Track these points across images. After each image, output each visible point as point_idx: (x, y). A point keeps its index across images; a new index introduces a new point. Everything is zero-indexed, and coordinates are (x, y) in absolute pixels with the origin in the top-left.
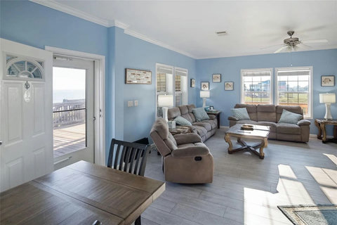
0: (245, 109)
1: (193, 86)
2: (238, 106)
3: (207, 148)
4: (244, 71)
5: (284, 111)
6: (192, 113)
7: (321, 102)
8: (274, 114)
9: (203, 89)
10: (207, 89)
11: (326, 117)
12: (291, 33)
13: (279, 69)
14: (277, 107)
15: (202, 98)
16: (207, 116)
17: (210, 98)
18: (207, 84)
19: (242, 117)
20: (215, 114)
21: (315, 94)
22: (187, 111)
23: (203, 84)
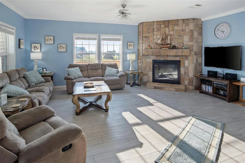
0: (78, 68)
1: (22, 47)
2: (71, 66)
3: (80, 127)
4: (75, 35)
5: (107, 67)
6: (24, 77)
7: (128, 59)
8: (101, 70)
9: (33, 50)
10: (39, 50)
11: (130, 69)
12: (124, 6)
13: (103, 35)
14: (102, 64)
15: (33, 60)
16: (42, 79)
17: (43, 59)
18: (38, 46)
19: (76, 76)
20: (49, 76)
21: (124, 54)
22: (17, 76)
23: (33, 45)
